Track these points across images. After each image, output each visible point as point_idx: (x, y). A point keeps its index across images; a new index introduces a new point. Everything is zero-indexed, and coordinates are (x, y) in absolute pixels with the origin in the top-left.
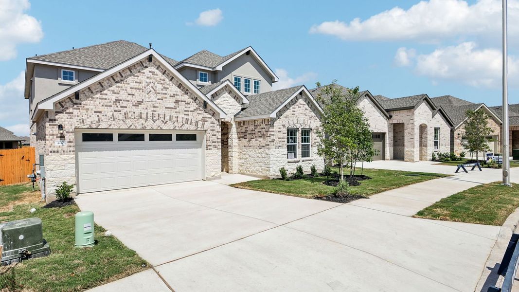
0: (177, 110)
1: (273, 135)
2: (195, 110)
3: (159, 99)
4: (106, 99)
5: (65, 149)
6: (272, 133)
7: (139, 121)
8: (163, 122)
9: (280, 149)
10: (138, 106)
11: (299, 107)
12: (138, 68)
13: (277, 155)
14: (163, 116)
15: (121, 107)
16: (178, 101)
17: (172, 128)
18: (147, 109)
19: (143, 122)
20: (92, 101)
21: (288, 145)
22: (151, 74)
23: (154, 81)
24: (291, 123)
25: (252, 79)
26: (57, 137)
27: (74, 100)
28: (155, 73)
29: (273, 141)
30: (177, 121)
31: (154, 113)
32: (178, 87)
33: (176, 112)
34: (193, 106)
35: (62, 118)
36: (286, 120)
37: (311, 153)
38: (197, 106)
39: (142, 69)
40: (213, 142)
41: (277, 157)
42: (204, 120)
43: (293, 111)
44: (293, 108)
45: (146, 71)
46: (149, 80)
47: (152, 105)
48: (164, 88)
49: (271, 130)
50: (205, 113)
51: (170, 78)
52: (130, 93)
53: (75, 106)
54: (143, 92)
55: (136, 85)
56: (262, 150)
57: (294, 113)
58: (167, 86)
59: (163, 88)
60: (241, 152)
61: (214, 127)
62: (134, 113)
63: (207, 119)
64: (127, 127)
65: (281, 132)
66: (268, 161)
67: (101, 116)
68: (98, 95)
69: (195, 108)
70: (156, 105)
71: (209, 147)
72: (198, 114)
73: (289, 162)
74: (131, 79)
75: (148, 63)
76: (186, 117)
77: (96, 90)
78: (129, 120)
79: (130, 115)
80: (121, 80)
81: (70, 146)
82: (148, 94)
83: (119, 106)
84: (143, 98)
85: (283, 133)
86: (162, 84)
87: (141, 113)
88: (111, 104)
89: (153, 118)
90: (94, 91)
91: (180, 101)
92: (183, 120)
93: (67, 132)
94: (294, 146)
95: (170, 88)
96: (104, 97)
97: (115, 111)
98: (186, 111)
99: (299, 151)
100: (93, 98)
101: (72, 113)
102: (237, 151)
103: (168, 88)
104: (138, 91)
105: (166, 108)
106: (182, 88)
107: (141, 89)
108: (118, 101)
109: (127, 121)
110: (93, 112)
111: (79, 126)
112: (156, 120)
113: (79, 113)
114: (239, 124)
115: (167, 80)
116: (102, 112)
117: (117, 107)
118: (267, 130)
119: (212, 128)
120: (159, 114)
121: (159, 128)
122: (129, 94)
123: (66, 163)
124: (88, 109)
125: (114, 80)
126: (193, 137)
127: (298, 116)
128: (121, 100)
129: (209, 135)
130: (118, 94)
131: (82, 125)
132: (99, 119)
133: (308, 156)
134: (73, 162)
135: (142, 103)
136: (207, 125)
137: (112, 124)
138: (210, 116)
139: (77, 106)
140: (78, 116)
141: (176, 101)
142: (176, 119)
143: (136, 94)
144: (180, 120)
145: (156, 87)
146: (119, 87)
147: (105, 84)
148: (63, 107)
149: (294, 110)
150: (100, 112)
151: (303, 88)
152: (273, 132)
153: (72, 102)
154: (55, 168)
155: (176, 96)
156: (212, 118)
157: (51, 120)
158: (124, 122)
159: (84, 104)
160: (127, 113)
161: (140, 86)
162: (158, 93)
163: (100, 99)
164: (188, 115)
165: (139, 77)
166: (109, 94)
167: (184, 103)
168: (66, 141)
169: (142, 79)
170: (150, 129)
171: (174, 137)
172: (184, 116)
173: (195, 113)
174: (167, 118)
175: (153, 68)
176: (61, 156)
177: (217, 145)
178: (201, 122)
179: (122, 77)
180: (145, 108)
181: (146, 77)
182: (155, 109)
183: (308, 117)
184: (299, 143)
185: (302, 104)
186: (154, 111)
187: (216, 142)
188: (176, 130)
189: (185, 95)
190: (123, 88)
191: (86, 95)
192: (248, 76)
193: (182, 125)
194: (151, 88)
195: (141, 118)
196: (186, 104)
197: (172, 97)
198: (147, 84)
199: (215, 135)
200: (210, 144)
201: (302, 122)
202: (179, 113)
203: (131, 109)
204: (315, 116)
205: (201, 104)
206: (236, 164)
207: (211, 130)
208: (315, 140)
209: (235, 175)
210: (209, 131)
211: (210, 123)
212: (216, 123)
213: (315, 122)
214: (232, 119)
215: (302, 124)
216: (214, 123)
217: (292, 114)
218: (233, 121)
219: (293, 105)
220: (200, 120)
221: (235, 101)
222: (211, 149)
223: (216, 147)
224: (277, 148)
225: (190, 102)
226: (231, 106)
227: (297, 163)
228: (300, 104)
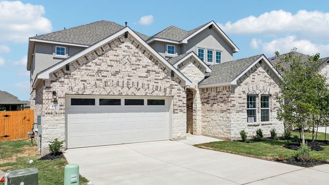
0: (148, 79)
1: (234, 100)
2: (163, 78)
3: (133, 70)
4: (90, 70)
5: (58, 111)
6: (233, 99)
7: (116, 89)
8: (137, 89)
9: (241, 113)
10: (116, 75)
11: (258, 75)
12: (116, 44)
13: (238, 119)
14: (137, 84)
15: (102, 76)
16: (149, 71)
17: (144, 94)
18: (123, 78)
19: (120, 89)
20: (79, 71)
21: (248, 110)
22: (127, 48)
23: (129, 54)
24: (251, 89)
25: (215, 50)
26: (51, 102)
27: (65, 71)
28: (130, 47)
29: (234, 106)
30: (149, 87)
31: (129, 81)
32: (149, 59)
33: (148, 81)
34: (162, 75)
35: (56, 86)
36: (246, 87)
37: (270, 117)
38: (165, 75)
39: (120, 44)
40: (180, 107)
41: (238, 121)
42: (171, 87)
43: (253, 79)
44: (253, 76)
45: (123, 45)
46: (125, 54)
47: (127, 74)
48: (138, 60)
49: (231, 96)
50: (172, 81)
51: (143, 51)
52: (110, 64)
53: (66, 76)
54: (120, 63)
55: (115, 58)
56: (224, 114)
57: (254, 80)
58: (140, 58)
59: (136, 59)
60: (204, 116)
61: (180, 93)
62: (113, 81)
63: (174, 86)
64: (106, 94)
65: (241, 97)
66: (229, 124)
67: (86, 84)
68: (84, 67)
69: (163, 77)
70: (131, 74)
71: (176, 111)
72: (166, 82)
73: (249, 126)
74: (110, 53)
75: (124, 39)
76: (156, 84)
77: (83, 63)
78: (108, 88)
79: (109, 83)
80: (103, 54)
81: (61, 109)
82: (124, 65)
83: (100, 76)
84: (120, 68)
85: (243, 99)
86: (135, 56)
87: (118, 81)
88: (94, 74)
89: (128, 86)
90: (81, 64)
91: (151, 71)
92: (153, 87)
93: (59, 98)
94: (254, 111)
95: (142, 60)
96: (89, 68)
97: (97, 80)
98: (156, 79)
99: (259, 115)
100: (80, 69)
101: (63, 82)
102: (201, 115)
103: (141, 60)
104: (116, 62)
105: (139, 77)
106: (152, 60)
107: (118, 61)
108: (99, 71)
109: (107, 88)
110: (80, 80)
111: (68, 92)
112: (131, 88)
113: (69, 82)
114: (202, 90)
115: (140, 53)
116: (87, 81)
117: (99, 76)
118: (228, 96)
119: (178, 95)
120: (133, 82)
121: (133, 94)
122: (108, 66)
123: (58, 123)
124: (75, 79)
125: (97, 54)
126: (162, 102)
127: (258, 83)
128: (102, 71)
129: (176, 100)
130: (100, 65)
131: (71, 91)
132: (84, 87)
133: (268, 120)
134: (63, 122)
135: (119, 73)
136: (174, 92)
137: (95, 91)
138: (177, 84)
139: (68, 76)
140: (68, 84)
141: (148, 71)
142: (147, 86)
143: (114, 66)
144: (151, 87)
145: (131, 59)
146: (100, 60)
147: (90, 57)
148: (56, 77)
149: (254, 77)
150: (85, 81)
151: (263, 57)
152: (234, 97)
153: (64, 72)
154: (49, 127)
155: (147, 67)
156: (179, 85)
157: (47, 88)
158: (104, 89)
159: (73, 75)
160: (107, 82)
161: (118, 59)
162: (133, 64)
163: (86, 70)
164: (158, 83)
165: (116, 51)
166: (92, 66)
167: (155, 72)
168: (58, 105)
169: (119, 52)
170: (126, 95)
171: (146, 102)
172: (154, 84)
173: (164, 81)
174: (140, 86)
175: (128, 43)
176: (54, 117)
177: (183, 109)
178: (169, 89)
179: (103, 51)
180: (121, 77)
181: (122, 51)
182: (129, 78)
183: (268, 84)
184: (258, 108)
185: (261, 72)
186: (129, 80)
187: (182, 107)
188: (147, 96)
189: (155, 66)
190: (104, 60)
191: (74, 67)
192: (210, 48)
193: (153, 92)
194: (126, 60)
195: (118, 85)
196: (156, 73)
197: (144, 67)
198: (123, 57)
199: (182, 100)
200: (177, 108)
201: (261, 88)
202: (150, 81)
203: (110, 78)
204: (275, 82)
205: (169, 73)
206: (199, 126)
207: (178, 96)
208: (274, 105)
209: (199, 136)
210: (176, 97)
211: (177, 90)
212: (182, 90)
213: (275, 88)
214: (196, 86)
215: (261, 91)
216: (180, 90)
217: (252, 81)
218: (197, 88)
219: (253, 73)
220: (168, 88)
221: (199, 70)
222: (177, 113)
223: (182, 111)
224: (238, 113)
225: (160, 72)
226: (195, 74)
227: (257, 127)
228: (260, 72)
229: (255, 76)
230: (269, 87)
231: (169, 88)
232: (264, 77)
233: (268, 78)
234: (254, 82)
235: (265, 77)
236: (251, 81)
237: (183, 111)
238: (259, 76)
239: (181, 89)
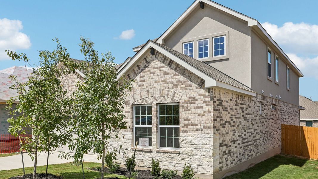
3: (70, 90)
9: (122, 132)
11: (151, 73)
24: (138, 97)
36: (130, 95)
43: (141, 81)
44: (141, 77)
48: (72, 81)
51: (76, 73)
57: (143, 83)
73: (133, 150)
85: (126, 112)
99: (153, 136)
106: (82, 79)
127: (151, 86)
169: (62, 78)
184: (153, 124)
185: (157, 68)
215: (157, 98)
217: (140, 86)
219: (140, 72)
228: (154, 68)
229: (144, 76)
232: (162, 74)
233: (172, 75)
234: (143, 85)
235: (164, 74)
236: (138, 86)
238: (152, 75)
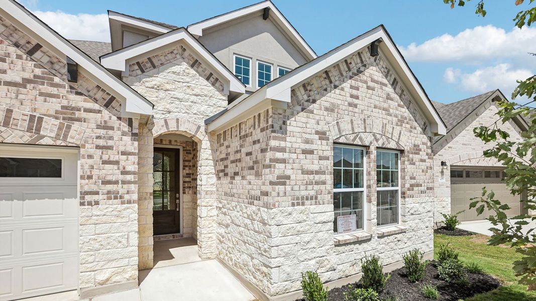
1: (284, 161)
2: (26, 81)
6: (279, 155)
9: (310, 207)
11: (368, 88)
13: (298, 227)
21: (336, 195)
24: (346, 127)
25: (275, 64)
29: (283, 180)
34: (22, 68)
36: (329, 119)
37: (400, 211)
38: (38, 71)
40: (105, 183)
41: (299, 233)
42: (69, 115)
43: (352, 96)
44: (352, 87)
49: (273, 143)
50: (73, 97)
56: (254, 208)
57: (356, 101)
60: (220, 208)
61: (111, 138)
63: (81, 114)
65: (311, 152)
66: (266, 246)
69: (28, 76)
71: (88, 198)
72: (41, 94)
73: (338, 244)
85: (321, 158)
94: (357, 196)
99: (370, 209)
102: (215, 204)
118: (263, 146)
119: (101, 142)
126: (52, 169)
127: (369, 113)
129: (90, 161)
133: (395, 220)
136: (83, 132)
138: (96, 107)
149: (355, 92)
151: (380, 34)
152: (283, 150)
156: (105, 112)
173: (30, 92)
177: (121, 191)
178: (57, 122)
183: (395, 119)
184: (369, 187)
185: (376, 82)
187: (116, 182)
192: (267, 58)
199: (117, 163)
200: (94, 188)
201: (377, 129)
204: (412, 118)
205: (57, 67)
206: (210, 235)
207: (98, 147)
208: (411, 178)
209: (208, 262)
210: (89, 149)
211: (94, 126)
212: (119, 129)
213: (412, 134)
214: (199, 127)
215: (378, 136)
216: (112, 128)
217: (350, 105)
218: (204, 133)
219: (351, 78)
220: (49, 116)
221: (210, 85)
222: (97, 203)
223: (116, 198)
224: (298, 204)
225: (8, 55)
226: (197, 95)
227: (365, 245)
228: (373, 81)
229: (357, 89)
230: (399, 128)
231: (57, 118)
232: (385, 96)
233: (396, 104)
234: (356, 106)
235: (388, 98)
236: (346, 103)
237: (121, 197)
238: (370, 91)
239: (116, 126)
